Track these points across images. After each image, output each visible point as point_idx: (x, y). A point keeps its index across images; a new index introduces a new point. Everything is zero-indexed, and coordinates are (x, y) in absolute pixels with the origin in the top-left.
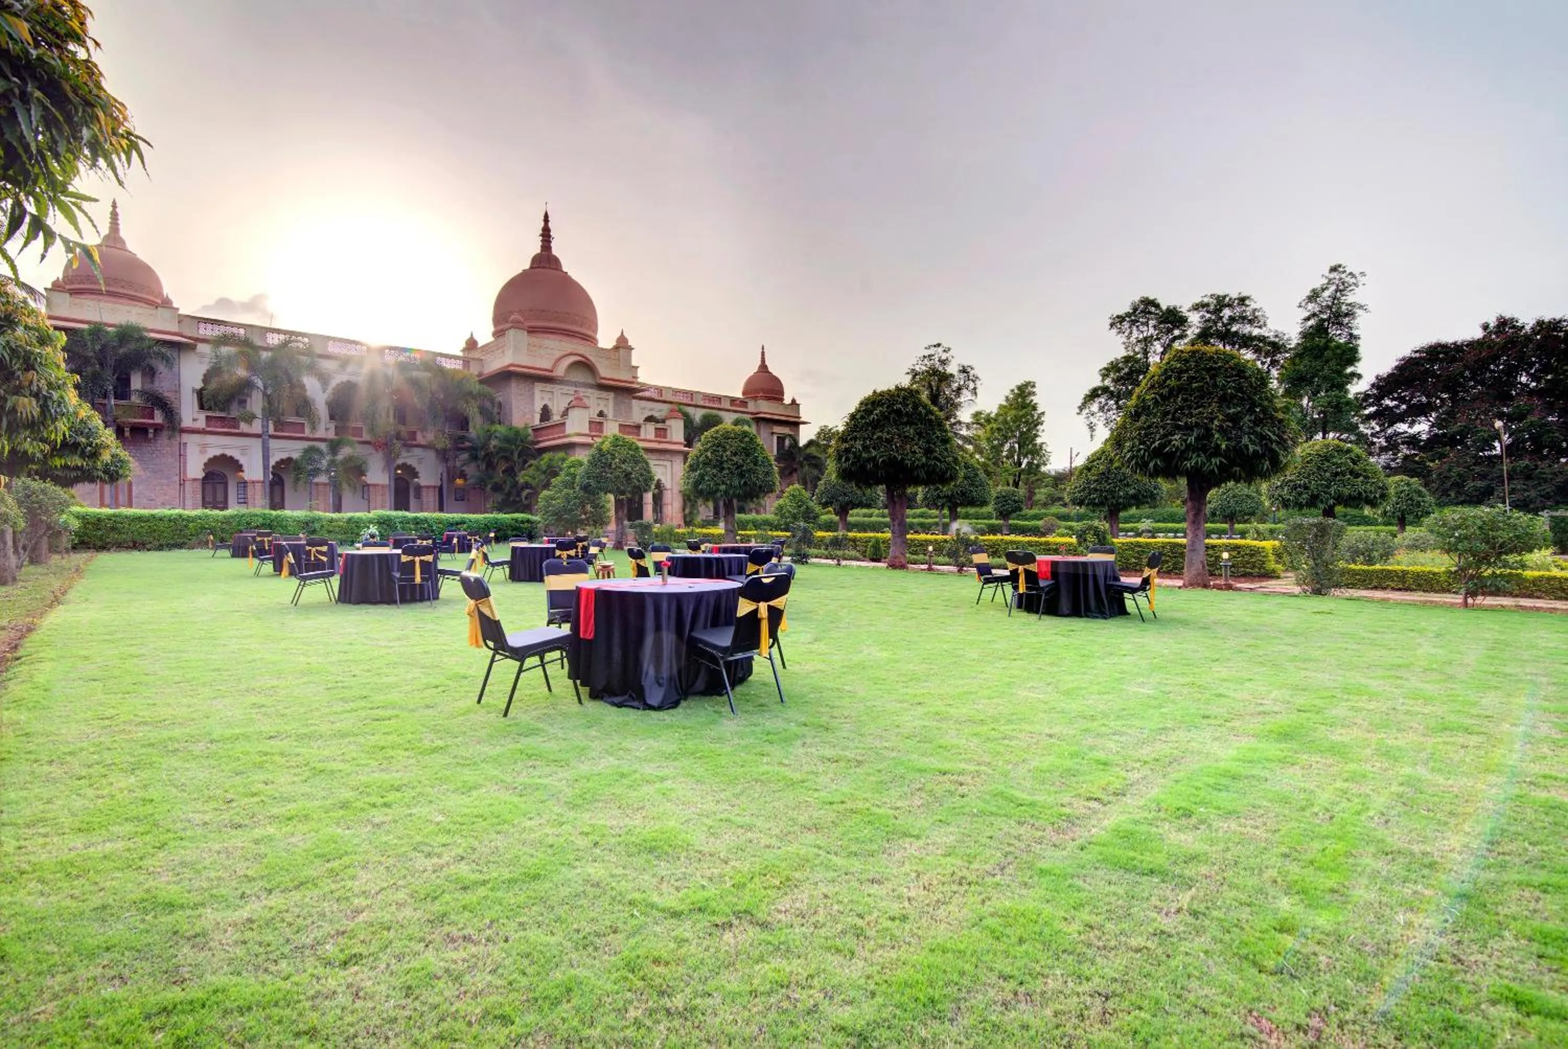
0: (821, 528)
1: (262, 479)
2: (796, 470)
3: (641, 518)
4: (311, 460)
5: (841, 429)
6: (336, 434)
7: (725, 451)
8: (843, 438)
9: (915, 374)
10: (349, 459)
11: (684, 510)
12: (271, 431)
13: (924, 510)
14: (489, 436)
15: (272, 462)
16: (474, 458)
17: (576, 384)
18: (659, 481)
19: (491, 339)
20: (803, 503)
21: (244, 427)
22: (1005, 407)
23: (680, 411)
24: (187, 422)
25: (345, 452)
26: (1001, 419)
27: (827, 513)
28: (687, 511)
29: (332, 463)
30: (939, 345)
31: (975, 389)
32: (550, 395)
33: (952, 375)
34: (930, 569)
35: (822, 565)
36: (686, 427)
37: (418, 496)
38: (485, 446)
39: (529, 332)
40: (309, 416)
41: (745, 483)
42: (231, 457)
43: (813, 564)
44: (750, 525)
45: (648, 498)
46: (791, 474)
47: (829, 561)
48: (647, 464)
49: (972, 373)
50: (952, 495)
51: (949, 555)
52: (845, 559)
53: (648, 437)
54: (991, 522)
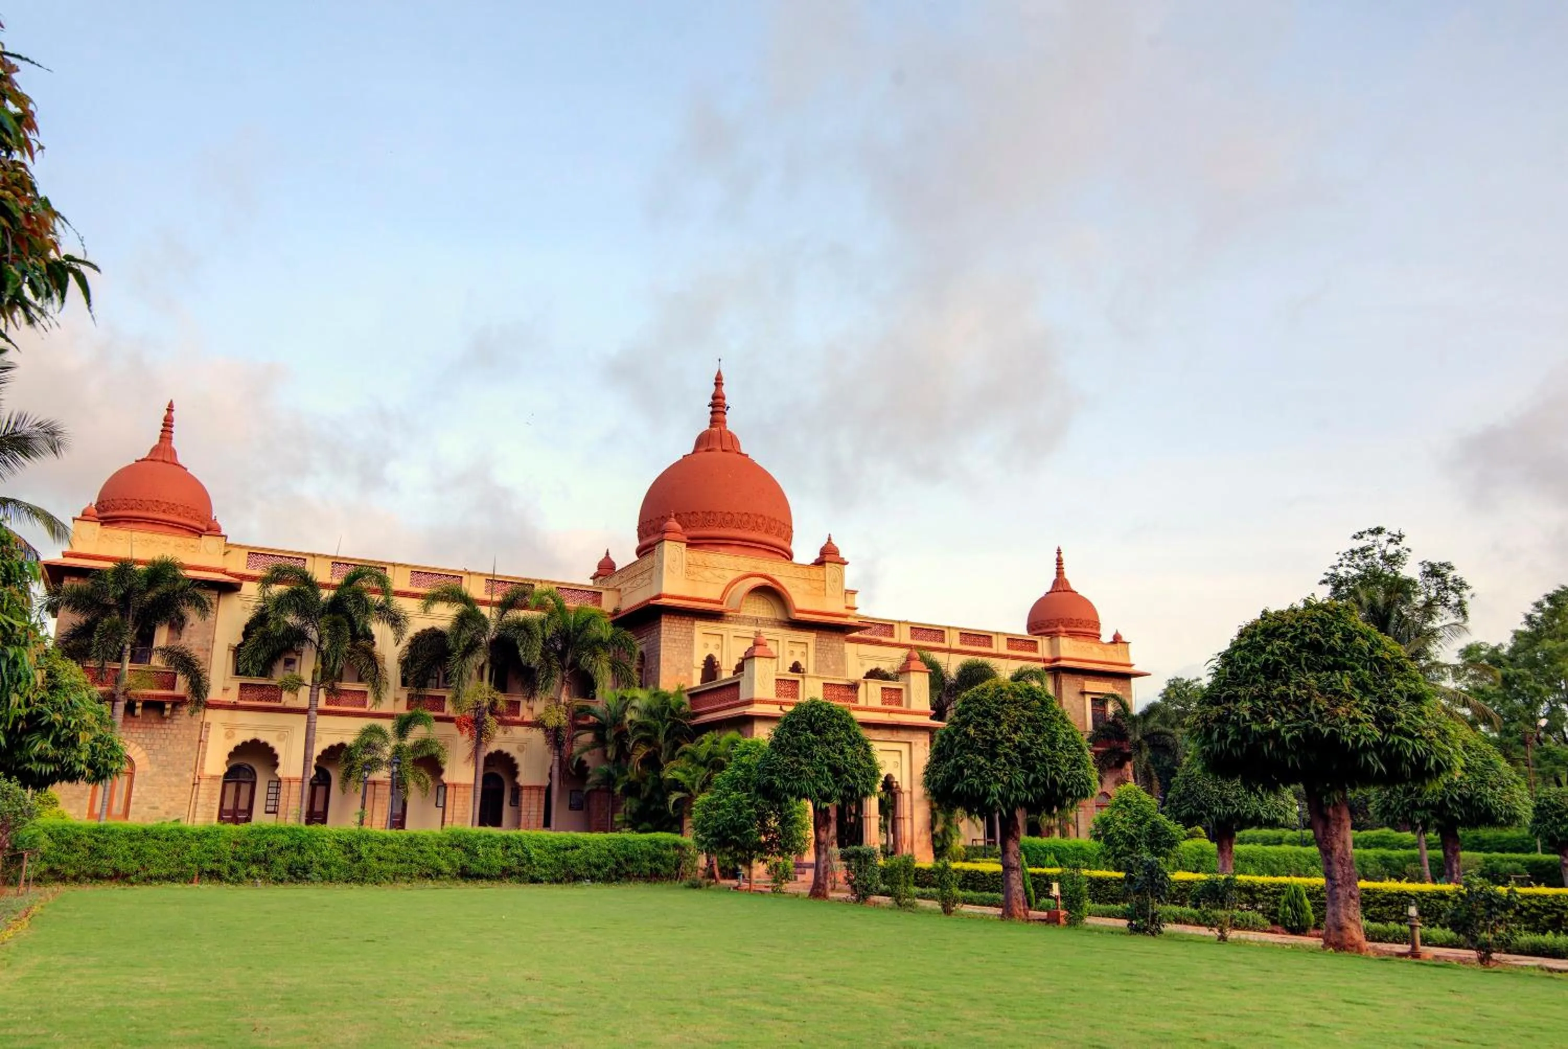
0: (1182, 866)
1: (300, 775)
2: (1128, 757)
3: (860, 842)
4: (369, 747)
5: (1206, 681)
6: (408, 708)
7: (998, 725)
8: (1211, 697)
9: (1337, 583)
10: (422, 745)
11: (932, 828)
12: (322, 704)
13: (1386, 831)
14: (625, 703)
15: (317, 751)
16: (600, 741)
17: (756, 621)
18: (889, 778)
19: (636, 558)
20: (1146, 817)
21: (287, 699)
22: (1524, 634)
23: (923, 659)
24: (214, 694)
25: (417, 733)
26: (1521, 658)
27: (1191, 836)
28: (938, 828)
29: (398, 750)
30: (1379, 531)
31: (1461, 604)
32: (717, 640)
33: (1410, 581)
34: (1415, 954)
35: (1189, 940)
36: (933, 686)
37: (516, 801)
38: (617, 720)
39: (688, 545)
40: (373, 681)
41: (1036, 780)
42: (266, 744)
43: (1172, 937)
44: (1051, 858)
45: (872, 805)
46: (1120, 765)
47: (1203, 931)
48: (867, 749)
49: (1450, 575)
50: (1443, 802)
51: (1454, 926)
52: (1236, 927)
53: (871, 704)
54: (1532, 856)
